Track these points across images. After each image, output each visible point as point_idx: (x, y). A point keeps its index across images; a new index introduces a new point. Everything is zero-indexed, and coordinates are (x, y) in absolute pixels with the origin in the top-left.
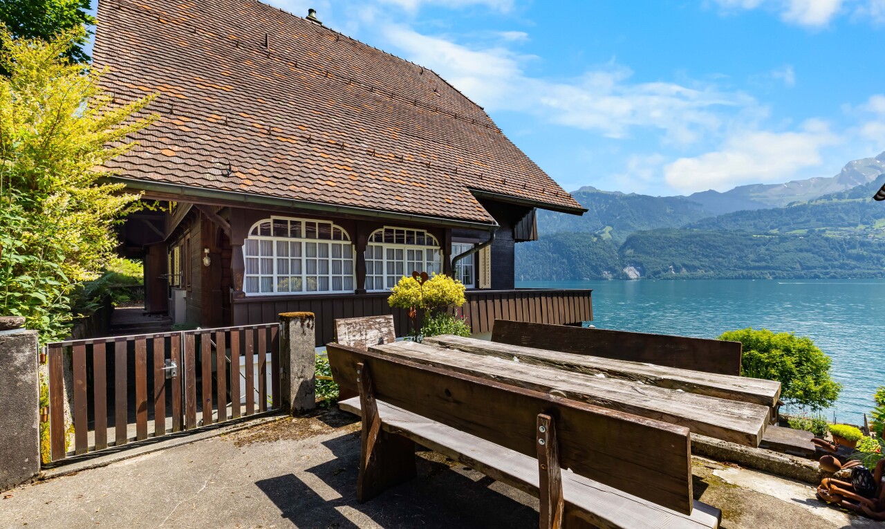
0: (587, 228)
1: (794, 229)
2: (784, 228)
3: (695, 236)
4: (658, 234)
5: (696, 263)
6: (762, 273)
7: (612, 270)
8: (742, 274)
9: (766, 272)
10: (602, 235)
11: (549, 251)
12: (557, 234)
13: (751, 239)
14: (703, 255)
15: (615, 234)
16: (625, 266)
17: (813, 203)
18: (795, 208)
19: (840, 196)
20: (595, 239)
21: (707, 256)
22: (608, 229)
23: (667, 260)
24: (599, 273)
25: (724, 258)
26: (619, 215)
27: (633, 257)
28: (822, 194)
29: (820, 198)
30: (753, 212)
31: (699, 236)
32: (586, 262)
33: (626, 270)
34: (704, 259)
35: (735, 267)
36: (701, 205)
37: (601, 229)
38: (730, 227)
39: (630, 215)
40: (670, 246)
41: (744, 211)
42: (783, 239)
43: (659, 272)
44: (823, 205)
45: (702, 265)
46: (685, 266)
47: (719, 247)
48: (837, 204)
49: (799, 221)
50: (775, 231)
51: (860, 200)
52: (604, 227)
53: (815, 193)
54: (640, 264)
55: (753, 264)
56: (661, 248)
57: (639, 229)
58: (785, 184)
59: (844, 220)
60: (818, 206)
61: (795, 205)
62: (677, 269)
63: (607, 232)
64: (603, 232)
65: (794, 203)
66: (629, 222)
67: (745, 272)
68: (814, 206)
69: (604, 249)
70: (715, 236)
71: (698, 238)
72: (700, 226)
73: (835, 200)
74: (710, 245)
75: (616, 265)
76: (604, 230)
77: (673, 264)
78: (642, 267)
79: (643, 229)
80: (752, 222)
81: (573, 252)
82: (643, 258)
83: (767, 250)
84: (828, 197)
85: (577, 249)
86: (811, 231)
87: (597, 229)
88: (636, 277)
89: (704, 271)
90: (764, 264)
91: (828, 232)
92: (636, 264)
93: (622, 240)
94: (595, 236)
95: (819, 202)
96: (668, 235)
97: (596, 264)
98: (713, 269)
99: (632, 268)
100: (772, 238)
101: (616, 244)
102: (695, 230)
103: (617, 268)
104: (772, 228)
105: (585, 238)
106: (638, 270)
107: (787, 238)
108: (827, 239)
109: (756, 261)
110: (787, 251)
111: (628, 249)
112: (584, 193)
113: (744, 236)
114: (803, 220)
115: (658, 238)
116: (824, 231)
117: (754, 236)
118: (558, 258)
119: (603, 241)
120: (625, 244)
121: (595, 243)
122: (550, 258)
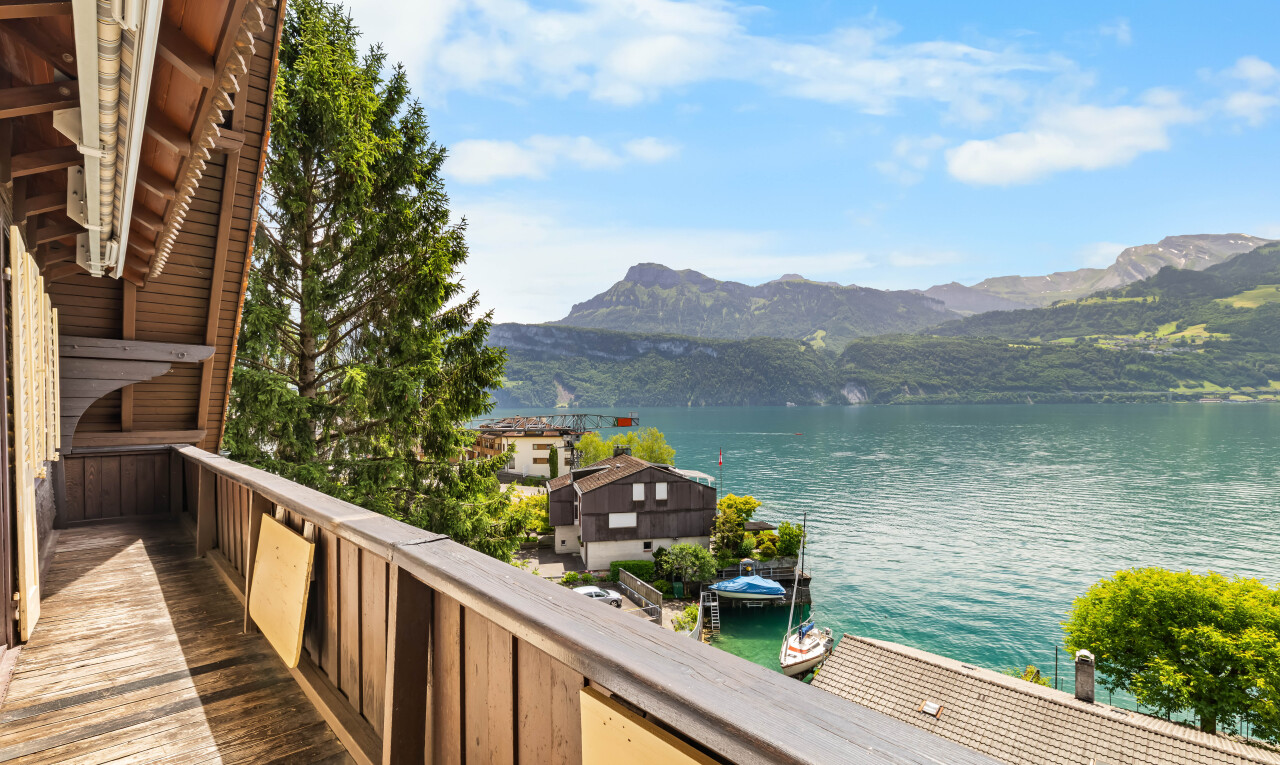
0: (792, 332)
1: (1060, 337)
2: (1048, 335)
3: (935, 345)
4: (886, 342)
5: (935, 381)
6: (1020, 396)
7: (826, 392)
8: (995, 397)
9: (1025, 393)
10: (812, 343)
11: (740, 364)
12: (751, 341)
13: (1006, 350)
14: (945, 370)
15: (829, 341)
16: (842, 386)
17: (1083, 303)
18: (1061, 308)
19: (1115, 293)
20: (803, 348)
21: (950, 373)
22: (821, 333)
23: (899, 378)
24: (808, 395)
25: (972, 375)
26: (835, 314)
27: (855, 373)
28: (1092, 291)
29: (1092, 296)
30: (1008, 313)
31: (940, 344)
32: (791, 381)
33: (845, 392)
34: (946, 377)
35: (986, 387)
36: (943, 303)
37: (811, 334)
38: (980, 334)
39: (850, 315)
40: (903, 359)
41: (997, 311)
42: (1047, 350)
43: (888, 395)
44: (1095, 306)
45: (943, 385)
46: (921, 385)
47: (966, 360)
48: (1112, 305)
49: (1065, 326)
50: (1037, 339)
51: (1140, 299)
52: (815, 331)
53: (1084, 288)
54: (864, 383)
55: (1009, 383)
56: (891, 361)
57: (861, 334)
58: (1049, 276)
59: (1121, 326)
60: (1089, 306)
61: (1060, 305)
62: (913, 390)
63: (819, 338)
64: (813, 339)
65: (1059, 302)
66: (847, 325)
67: (999, 394)
68: (1084, 306)
69: (814, 363)
70: (960, 345)
71: (939, 348)
72: (941, 332)
73: (1110, 299)
74: (954, 358)
75: (831, 384)
76: (815, 335)
77: (907, 383)
78: (866, 387)
79: (866, 334)
80: (1007, 327)
81: (774, 367)
82: (869, 374)
83: (1027, 364)
84: (1101, 295)
85: (778, 361)
86: (1081, 340)
87: (805, 334)
88: (857, 401)
89: (946, 393)
90: (1023, 383)
91: (1101, 341)
92: (860, 383)
93: (840, 351)
94: (804, 343)
95: (1091, 302)
96: (900, 344)
97: (805, 383)
98: (958, 390)
99: (853, 388)
100: (1033, 349)
101: (831, 354)
102: (934, 336)
103: (833, 388)
104: (1034, 335)
105: (788, 346)
106: (861, 392)
107: (1050, 349)
108: (1100, 350)
109: (1012, 379)
110: (1052, 367)
111: (848, 362)
112: (788, 283)
113: (998, 345)
114: (1070, 325)
115: (887, 347)
116: (1096, 340)
117: (1011, 345)
118: (752, 374)
119: (814, 351)
120: (843, 355)
121: (803, 354)
122: (741, 374)
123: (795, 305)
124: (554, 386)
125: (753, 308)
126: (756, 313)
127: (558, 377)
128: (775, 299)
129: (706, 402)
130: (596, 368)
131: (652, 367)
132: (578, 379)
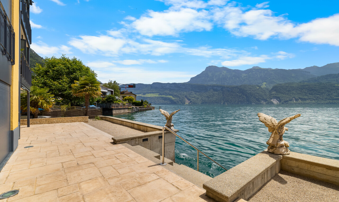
0: (255, 83)
3: (305, 86)
4: (287, 85)
5: (306, 97)
7: (265, 100)
8: (330, 102)
10: (261, 86)
11: (238, 92)
12: (241, 86)
13: (334, 87)
14: (309, 94)
15: (267, 85)
16: (271, 99)
20: (258, 88)
21: (312, 94)
22: (265, 83)
23: (291, 96)
24: (259, 101)
25: (320, 95)
26: (270, 77)
27: (276, 95)
30: (336, 74)
31: (307, 85)
32: (254, 97)
33: (272, 100)
34: (310, 96)
35: (325, 99)
36: (310, 73)
37: (261, 83)
38: (324, 81)
39: (275, 77)
40: (293, 90)
41: (331, 74)
43: (287, 101)
45: (309, 98)
46: (300, 98)
47: (318, 90)
52: (263, 83)
54: (279, 98)
55: (335, 97)
56: (289, 91)
57: (279, 83)
62: (296, 100)
63: (264, 85)
64: (262, 85)
66: (274, 80)
67: (331, 101)
69: (262, 92)
70: (315, 85)
71: (307, 87)
72: (308, 81)
74: (313, 89)
75: (267, 98)
77: (294, 97)
78: (280, 99)
79: (280, 83)
80: (335, 79)
81: (248, 93)
82: (280, 95)
85: (250, 91)
87: (259, 84)
88: (276, 103)
89: (310, 101)
92: (277, 98)
93: (270, 87)
94: (258, 86)
96: (292, 85)
97: (258, 98)
98: (314, 100)
99: (275, 99)
101: (268, 89)
102: (305, 83)
103: (268, 99)
105: (253, 87)
106: (278, 100)
109: (337, 96)
111: (273, 91)
112: (254, 69)
113: (331, 85)
115: (287, 87)
117: (336, 85)
118: (241, 95)
119: (262, 88)
120: (272, 89)
121: (258, 89)
122: (238, 95)
123: (256, 75)
124: (185, 99)
125: (243, 76)
126: (244, 78)
127: (186, 96)
128: (250, 74)
129: (227, 103)
130: (196, 94)
131: (212, 94)
132: (191, 97)
